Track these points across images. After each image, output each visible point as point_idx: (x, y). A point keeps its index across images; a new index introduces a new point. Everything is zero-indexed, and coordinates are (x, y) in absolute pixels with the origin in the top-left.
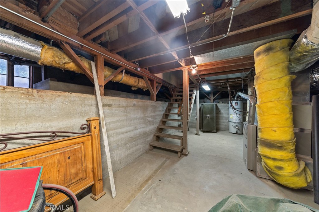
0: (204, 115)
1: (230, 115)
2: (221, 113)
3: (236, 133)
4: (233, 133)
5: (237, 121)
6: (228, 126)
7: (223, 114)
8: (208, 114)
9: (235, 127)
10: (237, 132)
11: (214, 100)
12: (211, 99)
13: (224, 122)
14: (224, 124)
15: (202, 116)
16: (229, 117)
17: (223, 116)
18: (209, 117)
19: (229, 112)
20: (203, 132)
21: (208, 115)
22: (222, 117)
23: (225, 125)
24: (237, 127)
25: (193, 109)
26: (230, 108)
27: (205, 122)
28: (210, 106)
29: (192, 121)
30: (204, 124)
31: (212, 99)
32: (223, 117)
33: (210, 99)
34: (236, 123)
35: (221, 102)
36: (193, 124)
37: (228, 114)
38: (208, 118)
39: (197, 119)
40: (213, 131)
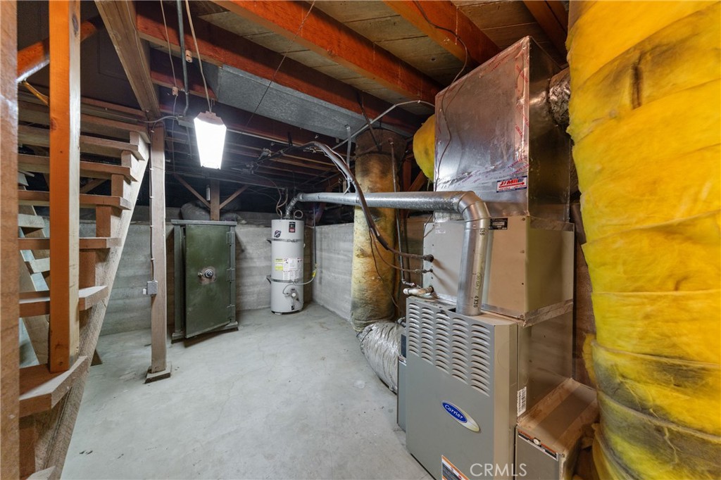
0: (191, 272)
1: (276, 262)
2: (248, 256)
3: (290, 310)
4: (283, 314)
5: (294, 276)
6: (269, 294)
7: (251, 259)
8: (207, 266)
9: (289, 295)
10: (293, 308)
11: (223, 212)
12: (212, 207)
13: (254, 285)
14: (256, 289)
15: (177, 274)
16: (270, 268)
17: (254, 265)
18: (210, 277)
19: (271, 250)
20: (186, 346)
21: (209, 271)
22: (250, 268)
23: (259, 293)
24: (294, 295)
25: (126, 245)
26: (275, 240)
27: (195, 299)
28: (214, 234)
29: (120, 302)
30: (189, 309)
31: (216, 207)
32: (254, 267)
33: (208, 210)
34: (290, 281)
35: (244, 222)
36: (128, 315)
37: (269, 258)
38: (206, 281)
39: (153, 297)
40: (226, 328)
